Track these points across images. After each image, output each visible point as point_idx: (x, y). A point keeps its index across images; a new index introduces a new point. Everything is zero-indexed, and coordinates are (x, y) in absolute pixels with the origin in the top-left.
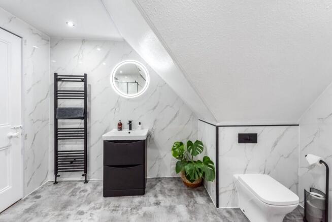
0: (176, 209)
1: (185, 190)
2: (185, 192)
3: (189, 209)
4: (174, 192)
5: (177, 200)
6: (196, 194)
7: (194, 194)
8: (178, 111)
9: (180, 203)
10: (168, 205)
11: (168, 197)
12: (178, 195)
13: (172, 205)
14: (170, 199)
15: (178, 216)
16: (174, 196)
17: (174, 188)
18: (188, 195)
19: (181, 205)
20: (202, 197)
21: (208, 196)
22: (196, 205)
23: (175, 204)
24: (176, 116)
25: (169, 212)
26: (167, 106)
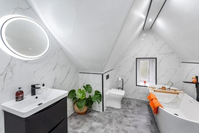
0: (93, 126)
1: (84, 117)
2: (86, 117)
3: (97, 121)
4: (81, 122)
5: (88, 124)
6: (91, 114)
7: (90, 115)
8: (70, 69)
9: (91, 123)
10: (88, 129)
11: (82, 127)
12: (85, 121)
13: (90, 127)
14: (85, 126)
15: (98, 128)
16: (84, 123)
17: (78, 121)
18: (88, 117)
19: (93, 123)
20: (94, 113)
21: (95, 111)
22: (97, 117)
23: (90, 126)
24: (68, 72)
25: (93, 131)
26: (63, 66)
